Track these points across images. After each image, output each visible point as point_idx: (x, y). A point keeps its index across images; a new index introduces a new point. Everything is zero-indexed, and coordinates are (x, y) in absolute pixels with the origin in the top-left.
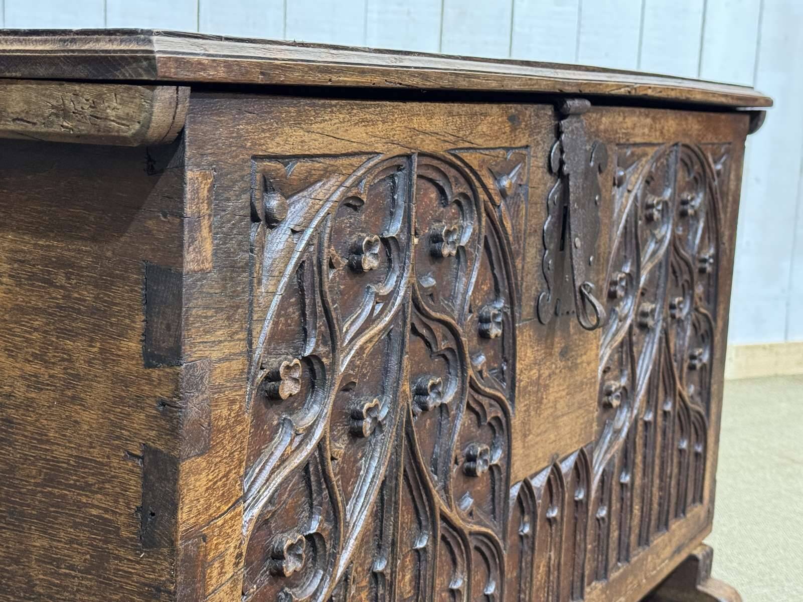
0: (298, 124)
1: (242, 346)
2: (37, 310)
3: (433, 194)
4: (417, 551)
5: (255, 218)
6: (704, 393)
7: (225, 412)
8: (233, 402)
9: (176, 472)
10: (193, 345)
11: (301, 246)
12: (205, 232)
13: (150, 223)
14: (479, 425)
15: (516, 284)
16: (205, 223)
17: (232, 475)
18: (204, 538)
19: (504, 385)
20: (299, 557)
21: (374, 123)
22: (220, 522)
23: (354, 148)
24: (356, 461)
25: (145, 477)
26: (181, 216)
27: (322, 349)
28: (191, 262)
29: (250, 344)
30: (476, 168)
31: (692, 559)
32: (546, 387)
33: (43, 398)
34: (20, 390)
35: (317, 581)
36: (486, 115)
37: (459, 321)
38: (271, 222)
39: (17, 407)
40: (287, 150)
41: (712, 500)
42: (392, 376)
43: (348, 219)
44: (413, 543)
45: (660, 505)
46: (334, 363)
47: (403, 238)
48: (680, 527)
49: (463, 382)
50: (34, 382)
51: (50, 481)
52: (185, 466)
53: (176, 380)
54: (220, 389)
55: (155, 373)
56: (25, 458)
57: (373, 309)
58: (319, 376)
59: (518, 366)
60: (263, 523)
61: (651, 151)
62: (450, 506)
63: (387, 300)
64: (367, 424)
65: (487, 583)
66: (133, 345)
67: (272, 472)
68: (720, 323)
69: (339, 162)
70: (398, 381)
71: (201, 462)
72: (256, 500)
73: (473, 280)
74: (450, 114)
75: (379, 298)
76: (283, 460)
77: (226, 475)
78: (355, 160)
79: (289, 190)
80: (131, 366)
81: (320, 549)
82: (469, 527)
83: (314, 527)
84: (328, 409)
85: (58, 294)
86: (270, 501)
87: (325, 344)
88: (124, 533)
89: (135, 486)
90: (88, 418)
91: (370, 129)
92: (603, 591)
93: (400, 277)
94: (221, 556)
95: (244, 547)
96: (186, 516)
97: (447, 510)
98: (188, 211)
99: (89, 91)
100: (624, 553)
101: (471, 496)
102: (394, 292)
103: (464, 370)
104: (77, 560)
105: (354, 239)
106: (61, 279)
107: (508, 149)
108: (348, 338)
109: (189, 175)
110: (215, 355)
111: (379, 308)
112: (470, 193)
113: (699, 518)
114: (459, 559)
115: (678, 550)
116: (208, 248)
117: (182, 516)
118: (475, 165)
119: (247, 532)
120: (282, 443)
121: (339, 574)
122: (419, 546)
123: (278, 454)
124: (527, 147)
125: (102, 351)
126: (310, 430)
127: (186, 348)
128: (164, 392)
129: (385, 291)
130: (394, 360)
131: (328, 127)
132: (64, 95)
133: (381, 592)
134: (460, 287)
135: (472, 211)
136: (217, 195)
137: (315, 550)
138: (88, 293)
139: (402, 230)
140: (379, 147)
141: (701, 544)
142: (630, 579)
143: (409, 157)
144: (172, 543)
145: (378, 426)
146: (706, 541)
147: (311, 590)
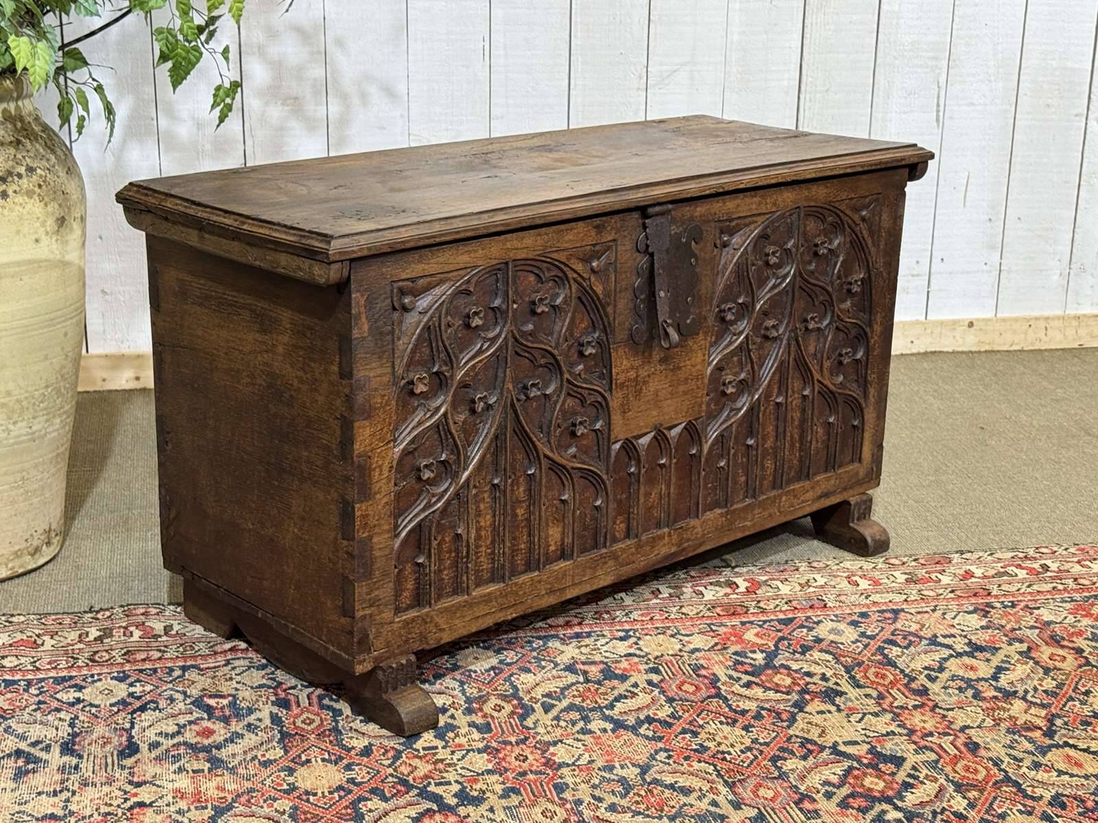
0: (419, 262)
1: (389, 370)
2: (302, 348)
3: (532, 278)
4: (529, 475)
5: (394, 309)
6: (861, 381)
7: (379, 401)
8: (384, 395)
9: (353, 427)
10: (359, 371)
11: (425, 320)
12: (364, 320)
13: (340, 315)
14: (583, 406)
15: (609, 323)
16: (364, 316)
17: (385, 430)
18: (370, 457)
19: (604, 382)
20: (432, 471)
21: (475, 251)
22: (379, 451)
23: (462, 266)
24: (476, 424)
25: (342, 427)
26: (350, 313)
27: (444, 368)
28: (356, 333)
29: (394, 368)
30: (565, 261)
31: (845, 504)
32: (645, 382)
33: (304, 387)
34: (296, 383)
35: (447, 484)
36: (571, 230)
37: (556, 347)
38: (405, 309)
39: (295, 391)
40: (414, 275)
41: (877, 460)
42: (499, 379)
43: (461, 301)
44: (525, 471)
45: (800, 461)
46: (452, 376)
47: (504, 307)
48: (828, 479)
49: (562, 381)
50: (301, 381)
51: (307, 426)
52: (356, 424)
53: (351, 386)
54: (376, 390)
55: (344, 382)
56: (299, 414)
57: (482, 345)
58: (444, 382)
59: (613, 370)
60: (406, 453)
61: (760, 219)
62: (552, 451)
63: (493, 340)
64: (480, 406)
65: (596, 499)
66: (335, 368)
67: (413, 428)
68: (878, 328)
69: (451, 274)
70: (503, 382)
71: (367, 423)
72: (402, 441)
73: (566, 323)
74: (540, 235)
75: (485, 340)
76: (420, 423)
77: (382, 429)
78: (462, 272)
79: (417, 293)
80: (335, 378)
81: (449, 469)
82: (572, 464)
83: (444, 457)
84: (449, 399)
85: (308, 341)
86: (412, 441)
87: (447, 365)
88: (335, 452)
89: (338, 432)
90: (321, 399)
91: (472, 255)
92: (721, 515)
93: (504, 326)
94: (380, 467)
95: (395, 463)
96: (358, 447)
97: (550, 454)
98: (353, 312)
99: (308, 262)
100: (750, 492)
101: (577, 446)
102: (499, 335)
103: (562, 374)
104: (318, 463)
105: (467, 310)
106: (309, 335)
107: (594, 245)
108: (464, 361)
109: (353, 296)
110: (372, 375)
111: (486, 345)
112: (560, 274)
113: (857, 473)
114: (566, 482)
115: (826, 495)
116: (366, 327)
117: (356, 446)
118: (564, 259)
119: (396, 456)
120: (419, 415)
121: (462, 480)
122: (529, 472)
123: (417, 420)
124: (614, 240)
125: (325, 369)
126: (438, 409)
127: (355, 372)
128: (347, 391)
129: (491, 335)
130: (500, 371)
131: (441, 260)
132: (298, 261)
133: (498, 494)
134: (557, 328)
135: (564, 284)
136: (370, 303)
137: (446, 469)
138: (319, 343)
139: (503, 302)
140: (480, 263)
141: (864, 493)
142: (756, 511)
143: (507, 263)
144: (352, 458)
145: (489, 407)
146: (868, 492)
147: (442, 489)
